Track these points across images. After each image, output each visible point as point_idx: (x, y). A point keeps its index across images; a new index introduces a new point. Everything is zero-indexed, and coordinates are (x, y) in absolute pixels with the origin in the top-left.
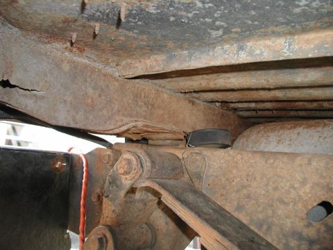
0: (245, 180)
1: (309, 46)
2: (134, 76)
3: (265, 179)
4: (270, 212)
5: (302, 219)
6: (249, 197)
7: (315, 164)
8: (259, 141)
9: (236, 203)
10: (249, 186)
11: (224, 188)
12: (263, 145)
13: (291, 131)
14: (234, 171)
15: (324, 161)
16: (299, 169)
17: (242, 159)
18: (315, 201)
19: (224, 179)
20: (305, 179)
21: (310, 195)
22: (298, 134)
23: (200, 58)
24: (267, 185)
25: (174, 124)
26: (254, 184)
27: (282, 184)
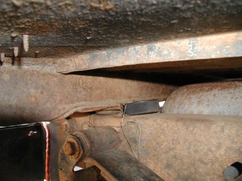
0: (171, 144)
1: (211, 48)
2: (68, 72)
3: (187, 144)
4: (193, 170)
5: (220, 176)
6: (175, 157)
7: (227, 131)
8: (183, 103)
9: (165, 162)
10: (175, 148)
11: (155, 150)
12: (186, 107)
13: (209, 93)
14: (162, 137)
15: (235, 129)
16: (214, 135)
17: (168, 126)
18: (229, 162)
19: (155, 143)
20: (219, 144)
21: (225, 157)
22: (214, 95)
23: (116, 58)
24: (189, 148)
25: (112, 99)
26: (179, 147)
27: (201, 148)
